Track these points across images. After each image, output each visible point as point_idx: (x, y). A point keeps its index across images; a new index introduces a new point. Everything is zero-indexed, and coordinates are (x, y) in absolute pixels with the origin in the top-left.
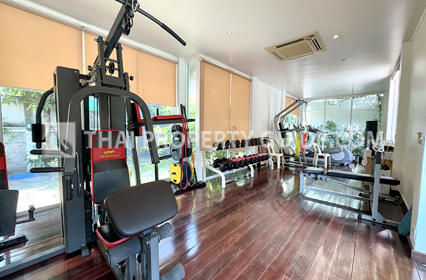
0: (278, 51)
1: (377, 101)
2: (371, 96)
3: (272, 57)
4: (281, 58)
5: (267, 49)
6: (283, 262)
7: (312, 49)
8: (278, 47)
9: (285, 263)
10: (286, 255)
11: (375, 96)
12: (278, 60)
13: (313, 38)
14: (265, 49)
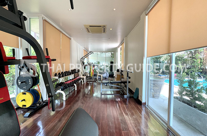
0: (89, 28)
1: (111, 55)
2: (109, 53)
3: (86, 30)
4: (89, 31)
5: (85, 26)
6: (118, 126)
7: (102, 31)
8: (90, 26)
9: (119, 126)
10: (117, 122)
11: (110, 53)
12: (87, 32)
13: (104, 27)
14: (84, 25)
